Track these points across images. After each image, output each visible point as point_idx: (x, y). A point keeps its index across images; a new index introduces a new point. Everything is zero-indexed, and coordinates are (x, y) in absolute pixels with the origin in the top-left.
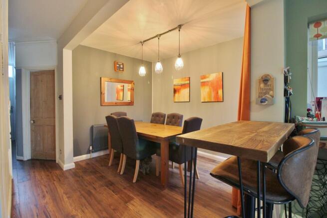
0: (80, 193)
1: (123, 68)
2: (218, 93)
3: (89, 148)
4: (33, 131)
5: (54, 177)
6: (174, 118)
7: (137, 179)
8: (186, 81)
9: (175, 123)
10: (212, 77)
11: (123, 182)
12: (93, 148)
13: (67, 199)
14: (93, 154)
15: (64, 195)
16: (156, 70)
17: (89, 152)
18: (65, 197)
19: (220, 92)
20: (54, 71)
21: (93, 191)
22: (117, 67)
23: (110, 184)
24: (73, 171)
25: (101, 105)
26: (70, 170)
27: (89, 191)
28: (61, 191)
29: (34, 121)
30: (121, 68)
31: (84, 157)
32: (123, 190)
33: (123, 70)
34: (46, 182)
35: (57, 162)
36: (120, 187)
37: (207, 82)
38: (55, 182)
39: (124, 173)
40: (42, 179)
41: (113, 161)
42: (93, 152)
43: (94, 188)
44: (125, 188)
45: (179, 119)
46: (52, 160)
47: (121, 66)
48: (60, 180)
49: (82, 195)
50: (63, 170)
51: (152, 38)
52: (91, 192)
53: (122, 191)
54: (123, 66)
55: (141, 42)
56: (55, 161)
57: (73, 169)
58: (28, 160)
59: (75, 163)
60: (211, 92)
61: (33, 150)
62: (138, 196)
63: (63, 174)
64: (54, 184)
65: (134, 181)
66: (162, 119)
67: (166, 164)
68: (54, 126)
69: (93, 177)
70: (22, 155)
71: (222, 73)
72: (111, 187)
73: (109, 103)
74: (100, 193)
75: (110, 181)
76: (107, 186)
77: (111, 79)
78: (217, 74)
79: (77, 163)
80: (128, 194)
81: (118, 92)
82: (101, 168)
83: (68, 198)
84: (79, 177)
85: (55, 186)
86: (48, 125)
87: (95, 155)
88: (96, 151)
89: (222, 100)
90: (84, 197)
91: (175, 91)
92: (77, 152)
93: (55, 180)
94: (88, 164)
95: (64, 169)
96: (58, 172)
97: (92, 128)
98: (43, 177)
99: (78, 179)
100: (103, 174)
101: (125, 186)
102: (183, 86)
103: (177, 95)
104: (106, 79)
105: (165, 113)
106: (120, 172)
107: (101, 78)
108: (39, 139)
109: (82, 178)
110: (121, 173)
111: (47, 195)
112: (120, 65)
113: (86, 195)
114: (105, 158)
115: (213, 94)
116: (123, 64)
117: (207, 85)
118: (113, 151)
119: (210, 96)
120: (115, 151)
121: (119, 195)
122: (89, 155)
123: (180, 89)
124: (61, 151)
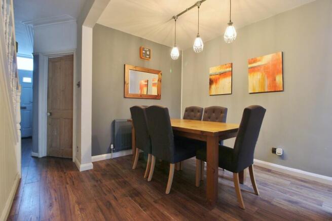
0: (97, 204)
1: (149, 55)
2: (275, 80)
3: (110, 146)
4: (50, 124)
5: (68, 180)
6: (214, 112)
7: (171, 189)
8: (227, 68)
9: (217, 118)
10: (267, 59)
11: (152, 191)
12: (114, 146)
13: (79, 212)
14: (114, 153)
15: (76, 206)
16: (194, 48)
17: (110, 151)
18: (77, 208)
19: (279, 79)
20: (73, 55)
21: (113, 203)
22: (143, 53)
23: (135, 194)
24: (91, 173)
25: (125, 97)
26: (87, 171)
27: (108, 202)
28: (73, 198)
29: (50, 113)
30: (148, 55)
31: (104, 157)
32: (153, 203)
33: (150, 58)
34: (58, 185)
35: (74, 161)
36: (149, 199)
37: (259, 66)
38: (67, 186)
39: (153, 179)
40: (53, 180)
41: (138, 163)
42: (114, 152)
43: (115, 197)
44: (155, 202)
45: (221, 112)
46: (68, 159)
47: (148, 53)
48: (74, 184)
49: (99, 207)
50: (79, 171)
51: (189, 9)
52: (110, 204)
53: (152, 205)
54: (150, 53)
55: (174, 17)
56: (72, 159)
57: (91, 170)
58: (43, 157)
59: (93, 163)
60: (263, 79)
61: (50, 146)
62: (176, 215)
63: (78, 176)
64: (66, 188)
65: (168, 191)
66: (199, 114)
67: (215, 172)
68: (72, 119)
69: (113, 181)
70: (37, 151)
71: (282, 53)
72: (137, 198)
73: (133, 95)
74: (122, 207)
75: (135, 189)
76: (132, 197)
77: (136, 67)
78: (274, 54)
79: (95, 164)
80: (161, 211)
81: (141, 88)
82: (124, 171)
83: (81, 210)
84: (97, 181)
85: (67, 191)
86: (65, 119)
87: (117, 155)
88: (117, 151)
89: (282, 90)
90: (102, 211)
91: (211, 82)
92: (96, 151)
93: (67, 184)
94: (108, 165)
95: (81, 170)
96: (73, 173)
97: (114, 122)
98: (55, 178)
99: (96, 183)
100: (126, 179)
101: (156, 198)
102: (223, 75)
103: (213, 86)
104: (131, 67)
105: (202, 107)
106: (147, 177)
107: (125, 65)
108: (56, 134)
109: (101, 182)
110: (149, 179)
111: (55, 203)
112: (146, 51)
113: (104, 208)
114: (128, 160)
115: (267, 82)
116: (149, 50)
117: (258, 70)
118: (138, 151)
119: (262, 85)
120: (141, 151)
121: (148, 212)
122: (110, 155)
123: (219, 78)
124: (78, 149)
